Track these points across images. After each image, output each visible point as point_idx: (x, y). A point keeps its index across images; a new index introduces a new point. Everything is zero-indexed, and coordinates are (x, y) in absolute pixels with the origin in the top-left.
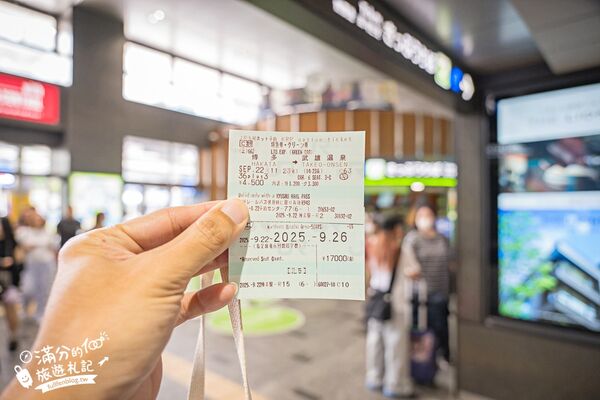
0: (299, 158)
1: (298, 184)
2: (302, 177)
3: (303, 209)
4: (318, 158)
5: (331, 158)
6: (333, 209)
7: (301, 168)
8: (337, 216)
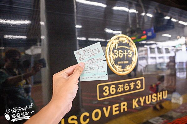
0: (89, 52)
1: (91, 57)
2: (91, 55)
3: (94, 61)
4: (93, 50)
5: (95, 49)
6: (99, 59)
7: (90, 54)
8: (101, 60)
